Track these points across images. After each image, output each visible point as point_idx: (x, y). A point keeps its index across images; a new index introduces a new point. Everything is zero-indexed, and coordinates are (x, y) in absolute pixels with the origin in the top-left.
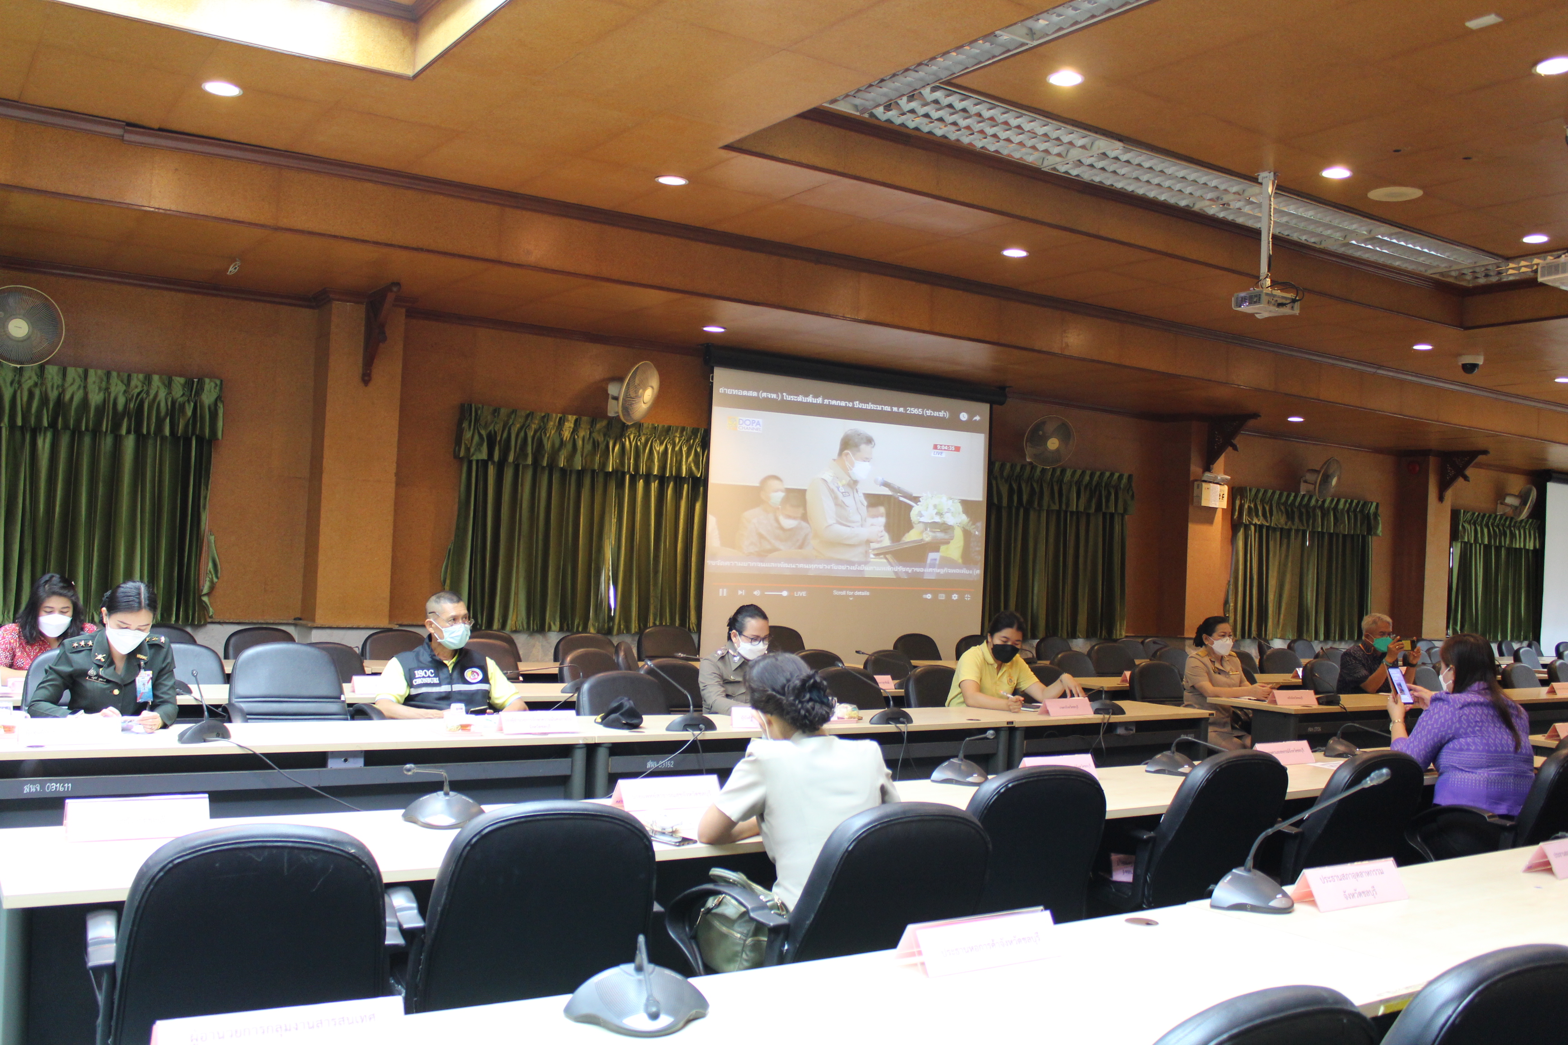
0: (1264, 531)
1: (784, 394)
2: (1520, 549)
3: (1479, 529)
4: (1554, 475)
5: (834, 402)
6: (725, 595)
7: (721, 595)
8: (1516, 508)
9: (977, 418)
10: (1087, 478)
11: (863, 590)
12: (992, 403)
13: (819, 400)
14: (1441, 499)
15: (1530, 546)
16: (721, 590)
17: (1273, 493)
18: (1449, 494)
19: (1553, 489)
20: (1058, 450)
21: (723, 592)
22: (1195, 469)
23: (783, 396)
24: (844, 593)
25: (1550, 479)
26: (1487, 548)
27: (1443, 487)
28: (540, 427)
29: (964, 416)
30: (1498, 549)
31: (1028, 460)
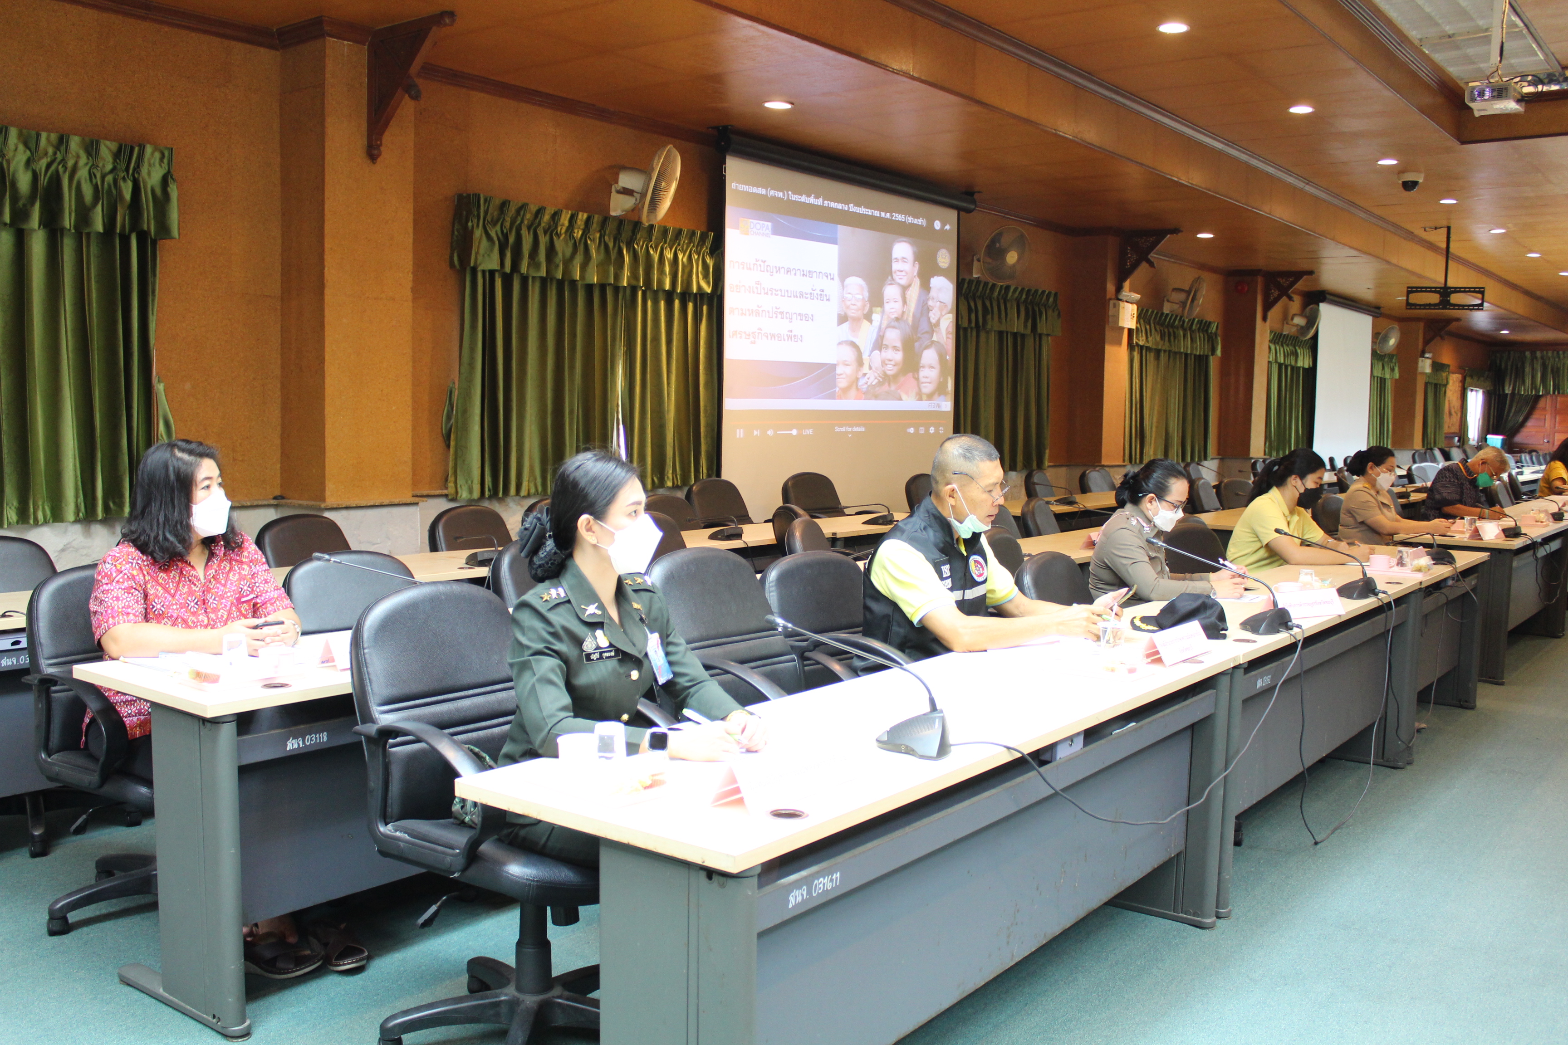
0: (1144, 352)
1: (790, 193)
2: (1300, 367)
3: (1278, 348)
4: (1328, 296)
5: (833, 205)
6: (742, 436)
7: (738, 436)
8: (1302, 327)
9: (948, 227)
10: (1024, 296)
11: (858, 425)
12: (959, 209)
13: (819, 202)
14: (1265, 319)
15: (1306, 366)
16: (738, 430)
17: (1152, 312)
18: (1270, 314)
19: (1326, 310)
20: (1014, 265)
21: (740, 433)
22: (1111, 288)
23: (788, 195)
24: (843, 429)
25: (1323, 300)
26: (1280, 365)
27: (1267, 308)
28: (550, 227)
29: (937, 225)
30: (1286, 367)
31: (975, 276)
